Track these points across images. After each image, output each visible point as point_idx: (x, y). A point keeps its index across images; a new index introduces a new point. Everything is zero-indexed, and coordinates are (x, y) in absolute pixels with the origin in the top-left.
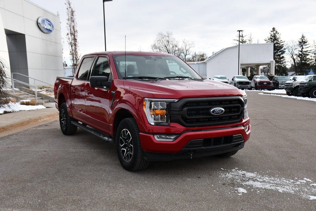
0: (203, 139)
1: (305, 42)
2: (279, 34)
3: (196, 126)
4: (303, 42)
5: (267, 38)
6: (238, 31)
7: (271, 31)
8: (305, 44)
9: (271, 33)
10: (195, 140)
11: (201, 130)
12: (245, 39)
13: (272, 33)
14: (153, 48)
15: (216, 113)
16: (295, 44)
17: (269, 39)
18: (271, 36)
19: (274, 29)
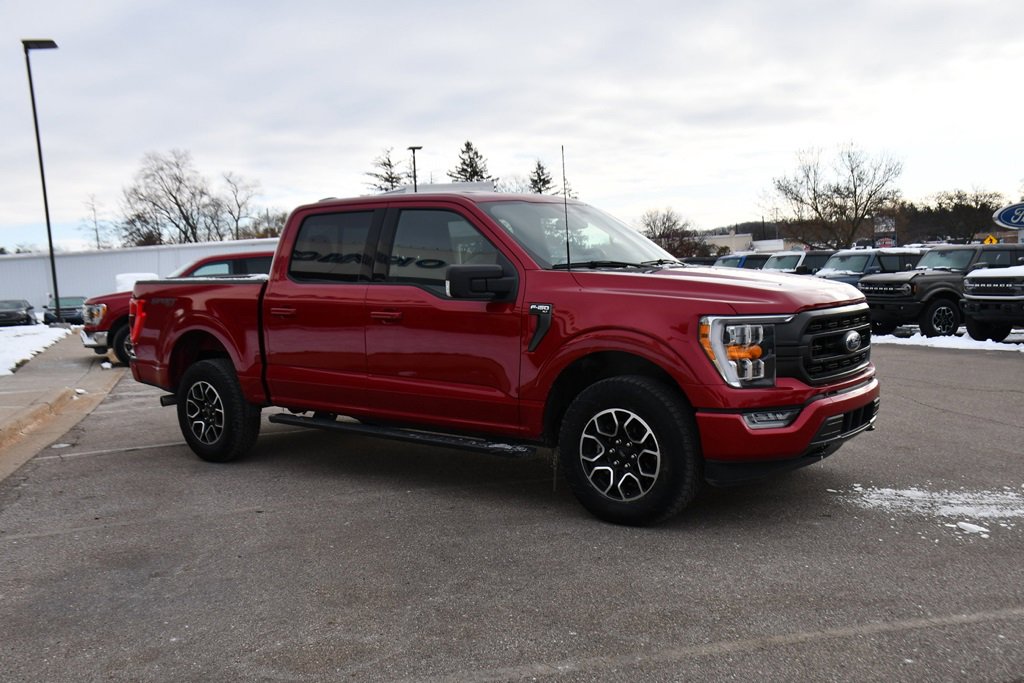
1: (546, 182)
2: (483, 160)
4: (541, 180)
5: (454, 170)
6: (410, 148)
7: (463, 152)
8: (547, 186)
9: (463, 156)
10: (835, 417)
12: (396, 171)
13: (466, 156)
14: (132, 200)
15: (853, 347)
16: (524, 185)
17: (459, 173)
18: (464, 163)
19: (468, 145)
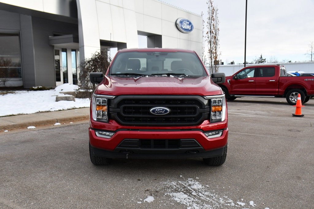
0: (138, 140)
3: (133, 125)
10: (129, 139)
11: (137, 130)
15: (157, 113)
